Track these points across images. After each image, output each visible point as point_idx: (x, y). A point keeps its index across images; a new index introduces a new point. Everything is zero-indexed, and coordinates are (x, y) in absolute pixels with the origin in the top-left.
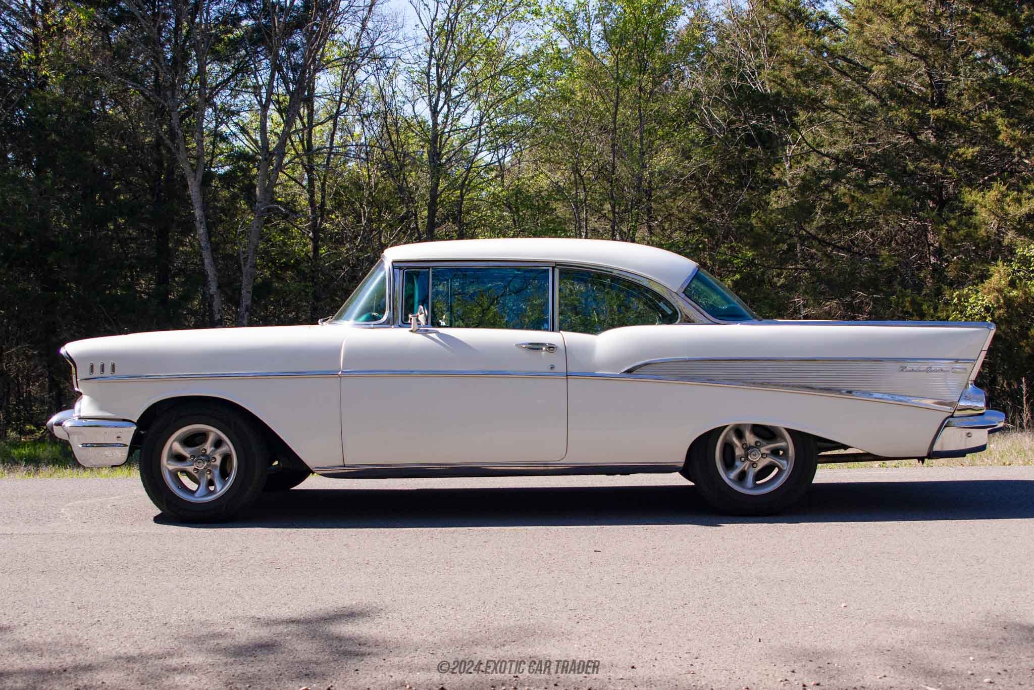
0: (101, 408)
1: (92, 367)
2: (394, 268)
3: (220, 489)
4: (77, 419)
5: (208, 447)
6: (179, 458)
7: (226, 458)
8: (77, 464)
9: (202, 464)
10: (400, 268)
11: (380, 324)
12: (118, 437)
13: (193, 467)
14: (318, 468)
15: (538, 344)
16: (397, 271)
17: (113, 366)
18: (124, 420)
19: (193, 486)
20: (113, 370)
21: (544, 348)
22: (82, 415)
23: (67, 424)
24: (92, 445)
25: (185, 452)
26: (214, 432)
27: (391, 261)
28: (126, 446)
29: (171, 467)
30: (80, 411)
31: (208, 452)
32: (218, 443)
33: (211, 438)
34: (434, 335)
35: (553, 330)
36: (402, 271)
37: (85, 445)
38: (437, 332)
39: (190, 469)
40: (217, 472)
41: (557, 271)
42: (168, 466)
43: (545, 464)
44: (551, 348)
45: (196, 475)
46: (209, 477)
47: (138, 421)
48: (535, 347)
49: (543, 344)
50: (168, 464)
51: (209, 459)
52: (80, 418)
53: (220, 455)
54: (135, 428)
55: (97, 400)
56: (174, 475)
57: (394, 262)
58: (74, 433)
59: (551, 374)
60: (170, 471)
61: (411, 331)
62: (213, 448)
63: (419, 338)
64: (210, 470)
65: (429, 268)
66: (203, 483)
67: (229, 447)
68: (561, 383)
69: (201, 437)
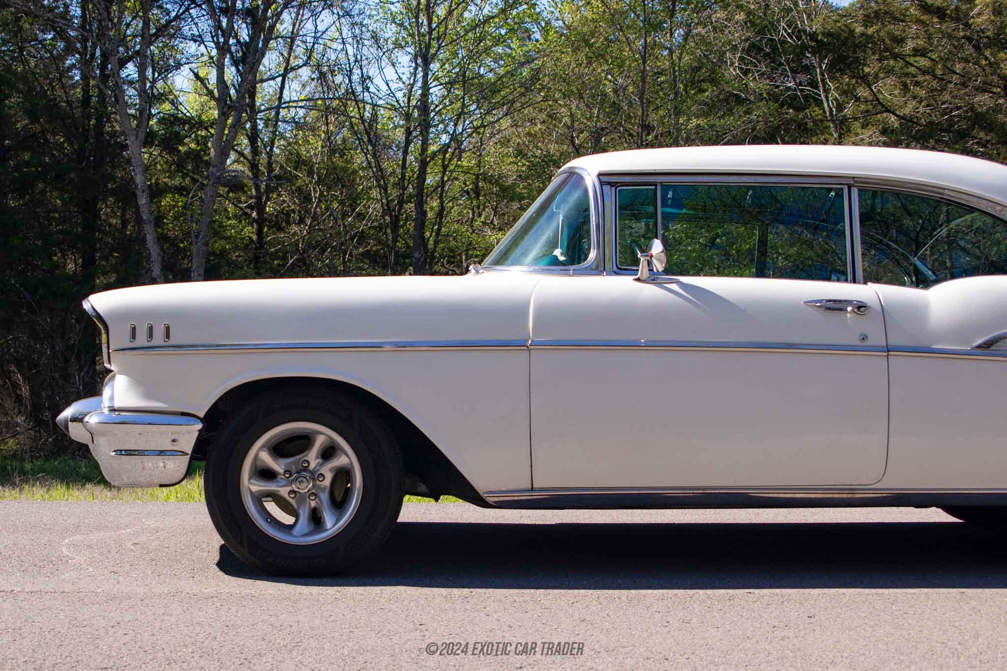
0: (148, 395)
1: (134, 330)
2: (602, 183)
3: (333, 525)
4: (106, 411)
5: (312, 457)
6: (266, 474)
7: (343, 475)
8: (103, 481)
9: (305, 484)
10: (611, 184)
11: (583, 269)
12: (174, 441)
13: (289, 489)
14: (491, 492)
15: (840, 301)
16: (606, 188)
17: (168, 329)
18: (183, 414)
19: (287, 519)
20: (168, 336)
21: (849, 309)
22: (117, 404)
23: (92, 420)
24: (129, 453)
25: (278, 466)
26: (323, 434)
27: (597, 173)
28: (187, 454)
29: (254, 488)
30: (112, 398)
31: (312, 466)
32: (328, 453)
33: (319, 442)
34: (674, 287)
35: (854, 281)
36: (613, 189)
37: (119, 452)
38: (678, 282)
39: (284, 491)
40: (325, 496)
41: (855, 192)
42: (250, 485)
43: (852, 490)
44: (860, 307)
45: (293, 502)
46: (313, 504)
47: (206, 415)
48: (835, 306)
49: (849, 302)
50: (251, 484)
51: (316, 476)
52: (113, 410)
53: (331, 470)
54: (200, 426)
55: (140, 381)
56: (259, 499)
57: (600, 175)
58: (103, 434)
59: (863, 347)
60: (252, 493)
61: (638, 280)
62: (319, 460)
63: (650, 291)
64: (315, 494)
65: (655, 184)
66: (304, 514)
67: (347, 458)
68: (879, 362)
69: (303, 442)
